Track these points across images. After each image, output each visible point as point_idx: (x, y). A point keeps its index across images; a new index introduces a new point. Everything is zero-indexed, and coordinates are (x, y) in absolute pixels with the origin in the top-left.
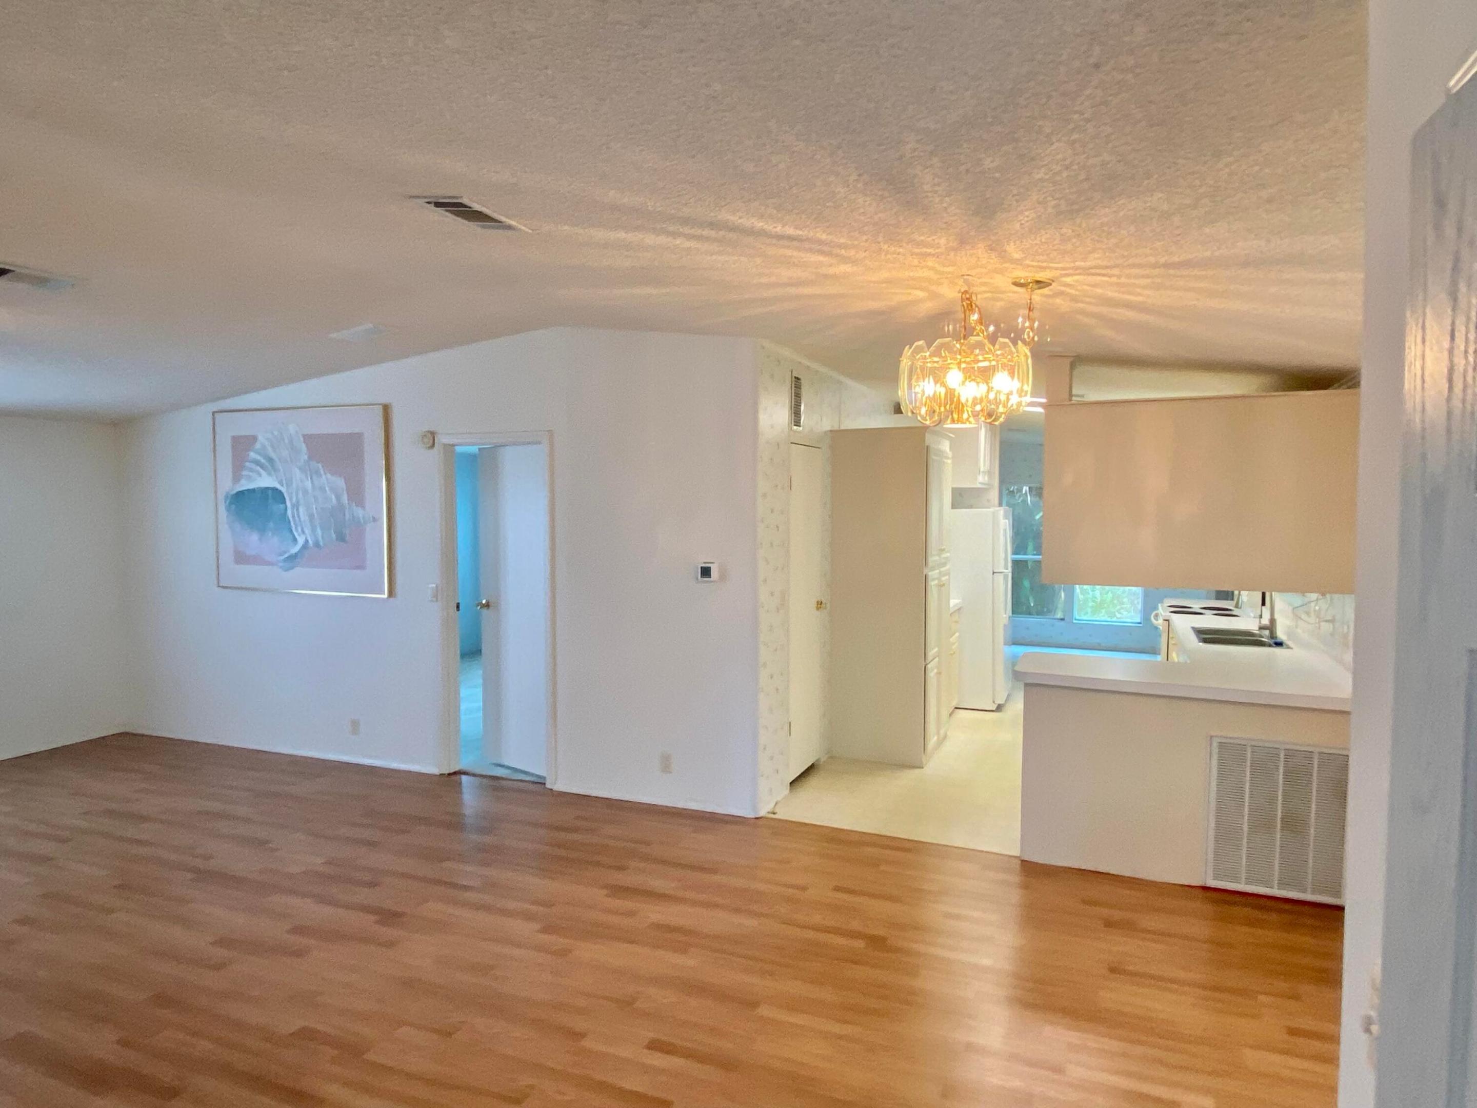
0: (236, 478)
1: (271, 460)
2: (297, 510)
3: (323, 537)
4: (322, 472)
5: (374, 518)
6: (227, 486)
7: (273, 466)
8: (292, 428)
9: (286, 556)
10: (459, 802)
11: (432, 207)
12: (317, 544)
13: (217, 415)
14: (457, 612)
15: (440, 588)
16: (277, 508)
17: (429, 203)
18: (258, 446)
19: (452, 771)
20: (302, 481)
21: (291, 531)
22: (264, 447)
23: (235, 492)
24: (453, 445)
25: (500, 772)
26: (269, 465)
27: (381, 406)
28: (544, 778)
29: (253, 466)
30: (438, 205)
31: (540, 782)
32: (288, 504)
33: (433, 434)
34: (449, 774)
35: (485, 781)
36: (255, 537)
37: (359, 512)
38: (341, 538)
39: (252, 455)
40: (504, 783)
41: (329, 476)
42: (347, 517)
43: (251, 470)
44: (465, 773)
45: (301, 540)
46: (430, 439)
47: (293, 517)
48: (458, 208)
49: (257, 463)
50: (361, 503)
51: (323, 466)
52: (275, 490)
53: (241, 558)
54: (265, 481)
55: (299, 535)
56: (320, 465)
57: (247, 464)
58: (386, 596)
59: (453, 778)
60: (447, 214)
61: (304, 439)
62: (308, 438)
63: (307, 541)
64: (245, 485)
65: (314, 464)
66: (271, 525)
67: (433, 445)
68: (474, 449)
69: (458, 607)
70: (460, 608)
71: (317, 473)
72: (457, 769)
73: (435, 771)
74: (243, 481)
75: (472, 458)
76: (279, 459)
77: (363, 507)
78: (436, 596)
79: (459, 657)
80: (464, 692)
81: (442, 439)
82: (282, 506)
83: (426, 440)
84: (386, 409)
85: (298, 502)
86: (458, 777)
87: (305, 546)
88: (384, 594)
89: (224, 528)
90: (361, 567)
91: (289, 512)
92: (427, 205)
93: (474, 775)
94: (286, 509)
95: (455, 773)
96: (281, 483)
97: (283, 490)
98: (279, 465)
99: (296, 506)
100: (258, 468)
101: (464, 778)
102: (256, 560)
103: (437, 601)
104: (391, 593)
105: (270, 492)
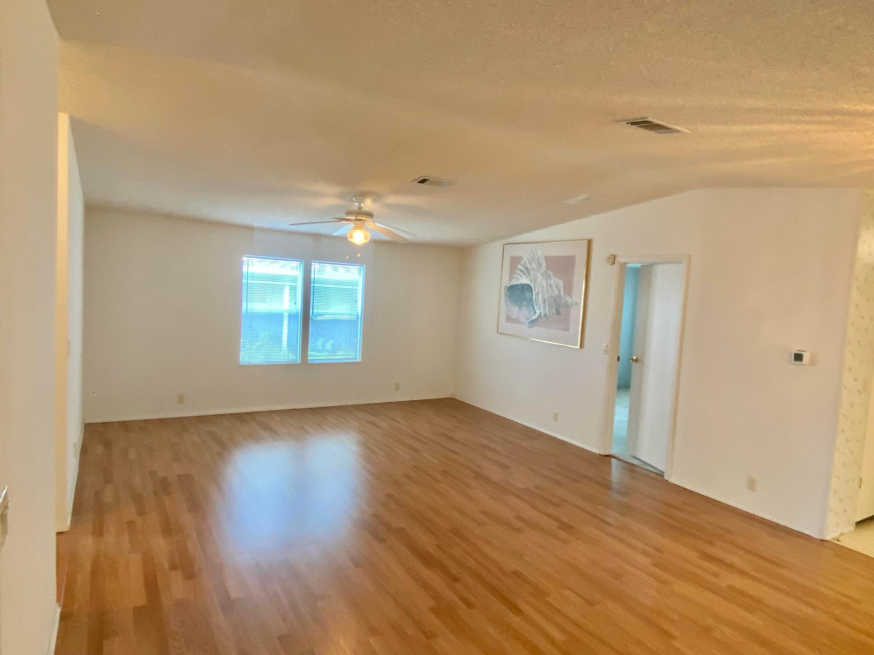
0: (511, 277)
1: (527, 269)
2: (538, 296)
3: (549, 312)
4: (552, 277)
5: (576, 303)
6: (506, 282)
7: (528, 273)
8: (540, 252)
9: (530, 320)
10: (610, 474)
11: (629, 125)
12: (546, 315)
13: (505, 245)
14: (618, 362)
15: (609, 346)
16: (528, 295)
17: (627, 123)
18: (522, 262)
19: (607, 454)
20: (541, 280)
21: (534, 307)
22: (525, 263)
23: (509, 285)
24: (626, 263)
25: (635, 462)
26: (527, 271)
27: (587, 241)
28: (663, 473)
29: (519, 272)
30: (633, 124)
31: (661, 474)
32: (534, 292)
33: (614, 257)
34: (605, 456)
35: (626, 465)
36: (516, 309)
37: (569, 299)
38: (558, 312)
39: (520, 267)
40: (638, 469)
41: (555, 279)
42: (562, 302)
43: (519, 274)
44: (614, 457)
45: (538, 312)
46: (613, 259)
47: (535, 300)
48: (645, 124)
49: (521, 271)
50: (570, 295)
51: (553, 274)
52: (528, 285)
53: (509, 319)
54: (524, 280)
55: (538, 310)
56: (551, 273)
57: (517, 271)
58: (578, 347)
59: (606, 458)
60: (638, 128)
61: (545, 258)
62: (547, 258)
63: (541, 313)
64: (514, 282)
65: (548, 272)
66: (525, 303)
67: (614, 263)
68: (639, 265)
69: (618, 359)
70: (620, 360)
71: (550, 277)
72: (609, 454)
73: (596, 451)
74: (514, 280)
75: (637, 271)
76: (531, 269)
77: (571, 297)
78: (606, 352)
79: (616, 389)
80: (618, 410)
81: (620, 260)
82: (531, 294)
83: (610, 260)
84: (590, 242)
85: (538, 292)
86: (609, 458)
87: (540, 316)
88: (577, 346)
89: (503, 304)
90: (566, 329)
91: (534, 297)
92: (627, 125)
93: (619, 460)
94: (532, 296)
95: (608, 456)
96: (531, 282)
97: (532, 285)
98: (531, 272)
99: (538, 294)
100: (522, 274)
101: (613, 460)
102: (517, 321)
103: (606, 354)
104: (581, 346)
105: (526, 286)
